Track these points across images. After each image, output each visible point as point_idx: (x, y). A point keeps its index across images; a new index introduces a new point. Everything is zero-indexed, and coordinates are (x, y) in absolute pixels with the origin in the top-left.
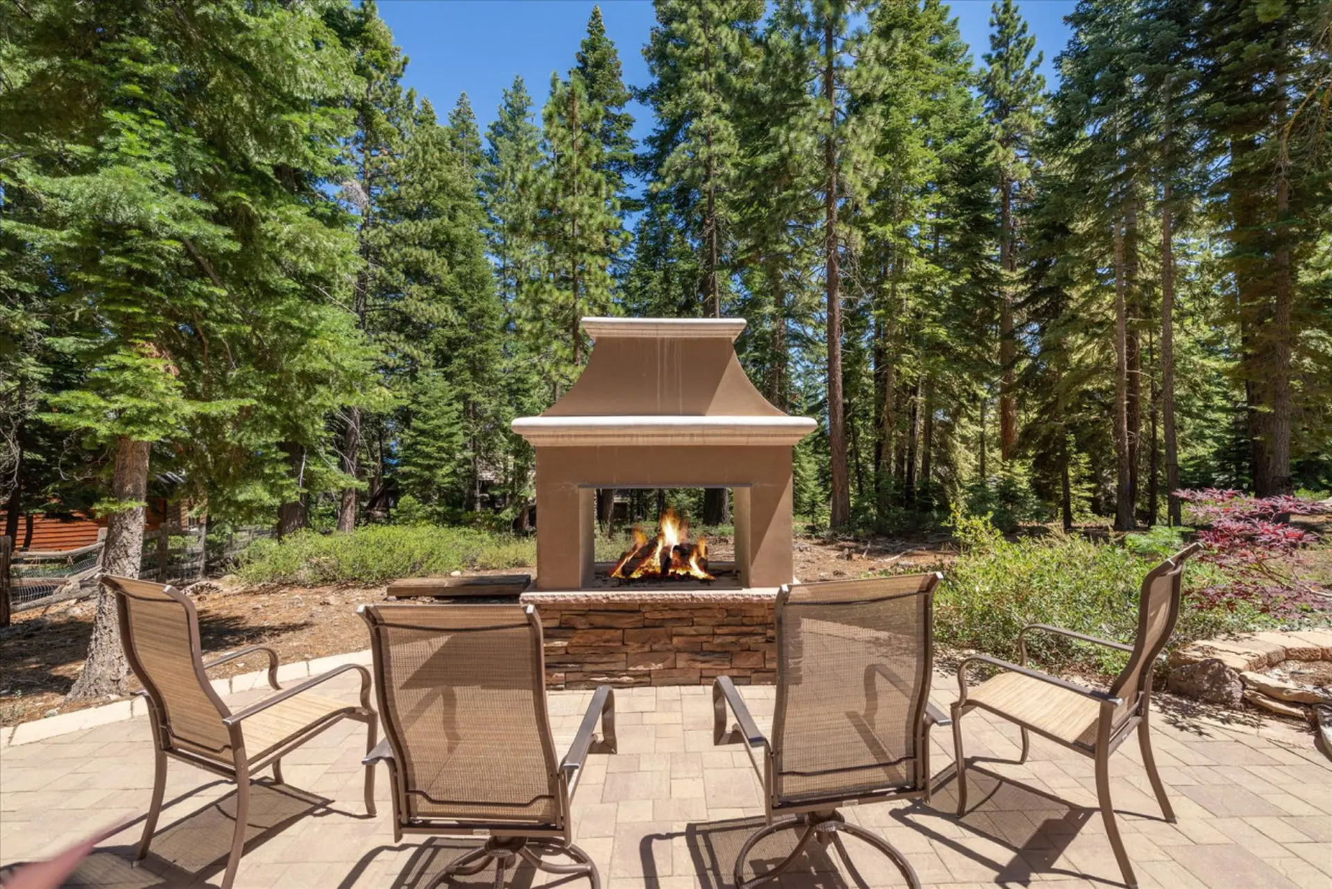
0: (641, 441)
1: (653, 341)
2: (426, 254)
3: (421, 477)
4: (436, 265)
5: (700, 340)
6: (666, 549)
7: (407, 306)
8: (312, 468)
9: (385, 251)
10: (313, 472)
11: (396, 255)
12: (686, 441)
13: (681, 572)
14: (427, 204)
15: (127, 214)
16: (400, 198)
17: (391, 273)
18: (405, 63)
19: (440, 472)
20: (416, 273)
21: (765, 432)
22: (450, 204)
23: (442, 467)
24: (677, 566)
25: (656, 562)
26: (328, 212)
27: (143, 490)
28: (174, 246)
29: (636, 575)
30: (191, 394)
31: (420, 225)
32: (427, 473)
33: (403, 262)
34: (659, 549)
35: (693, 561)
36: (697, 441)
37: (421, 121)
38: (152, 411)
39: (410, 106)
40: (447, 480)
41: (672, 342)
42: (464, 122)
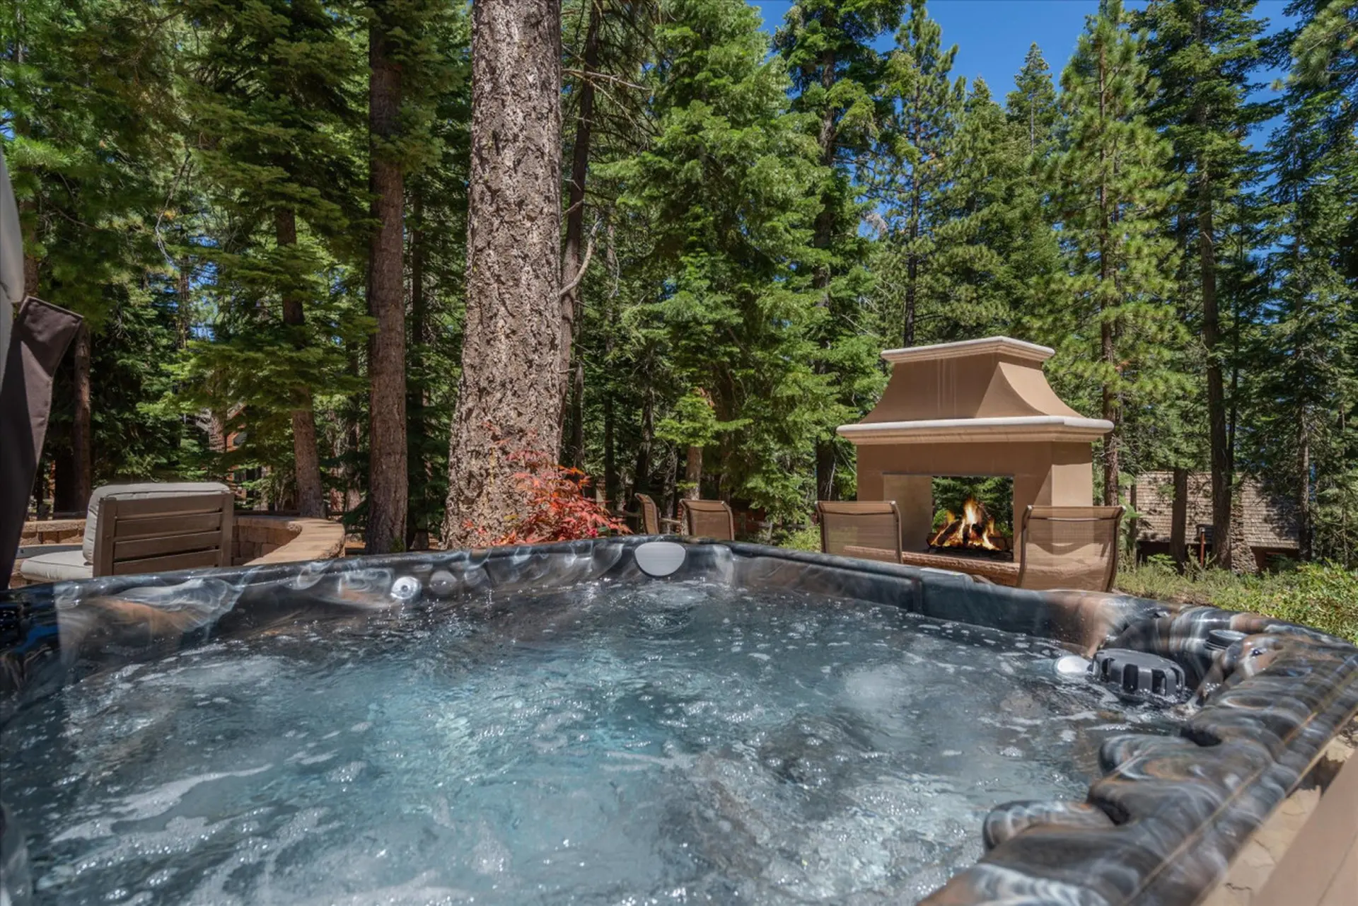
0: (923, 440)
1: (934, 362)
2: (972, 250)
3: (961, 491)
4: (985, 258)
5: (971, 357)
6: (967, 526)
7: (953, 311)
8: (840, 475)
9: (931, 258)
10: (841, 480)
11: (941, 259)
12: (956, 439)
13: (977, 544)
14: (978, 194)
15: (688, 315)
16: (947, 198)
17: (937, 280)
18: (953, 54)
19: (981, 487)
20: (965, 273)
21: (1018, 429)
22: (1004, 186)
23: (984, 481)
24: (973, 539)
25: (960, 535)
26: (855, 247)
27: (698, 478)
28: (709, 328)
29: (947, 544)
30: (721, 417)
31: (967, 221)
32: (967, 488)
33: (949, 265)
34: (963, 526)
35: (985, 536)
36: (966, 439)
37: (973, 106)
38: (700, 429)
39: (959, 97)
40: (988, 496)
41: (949, 361)
42: (1033, 78)
